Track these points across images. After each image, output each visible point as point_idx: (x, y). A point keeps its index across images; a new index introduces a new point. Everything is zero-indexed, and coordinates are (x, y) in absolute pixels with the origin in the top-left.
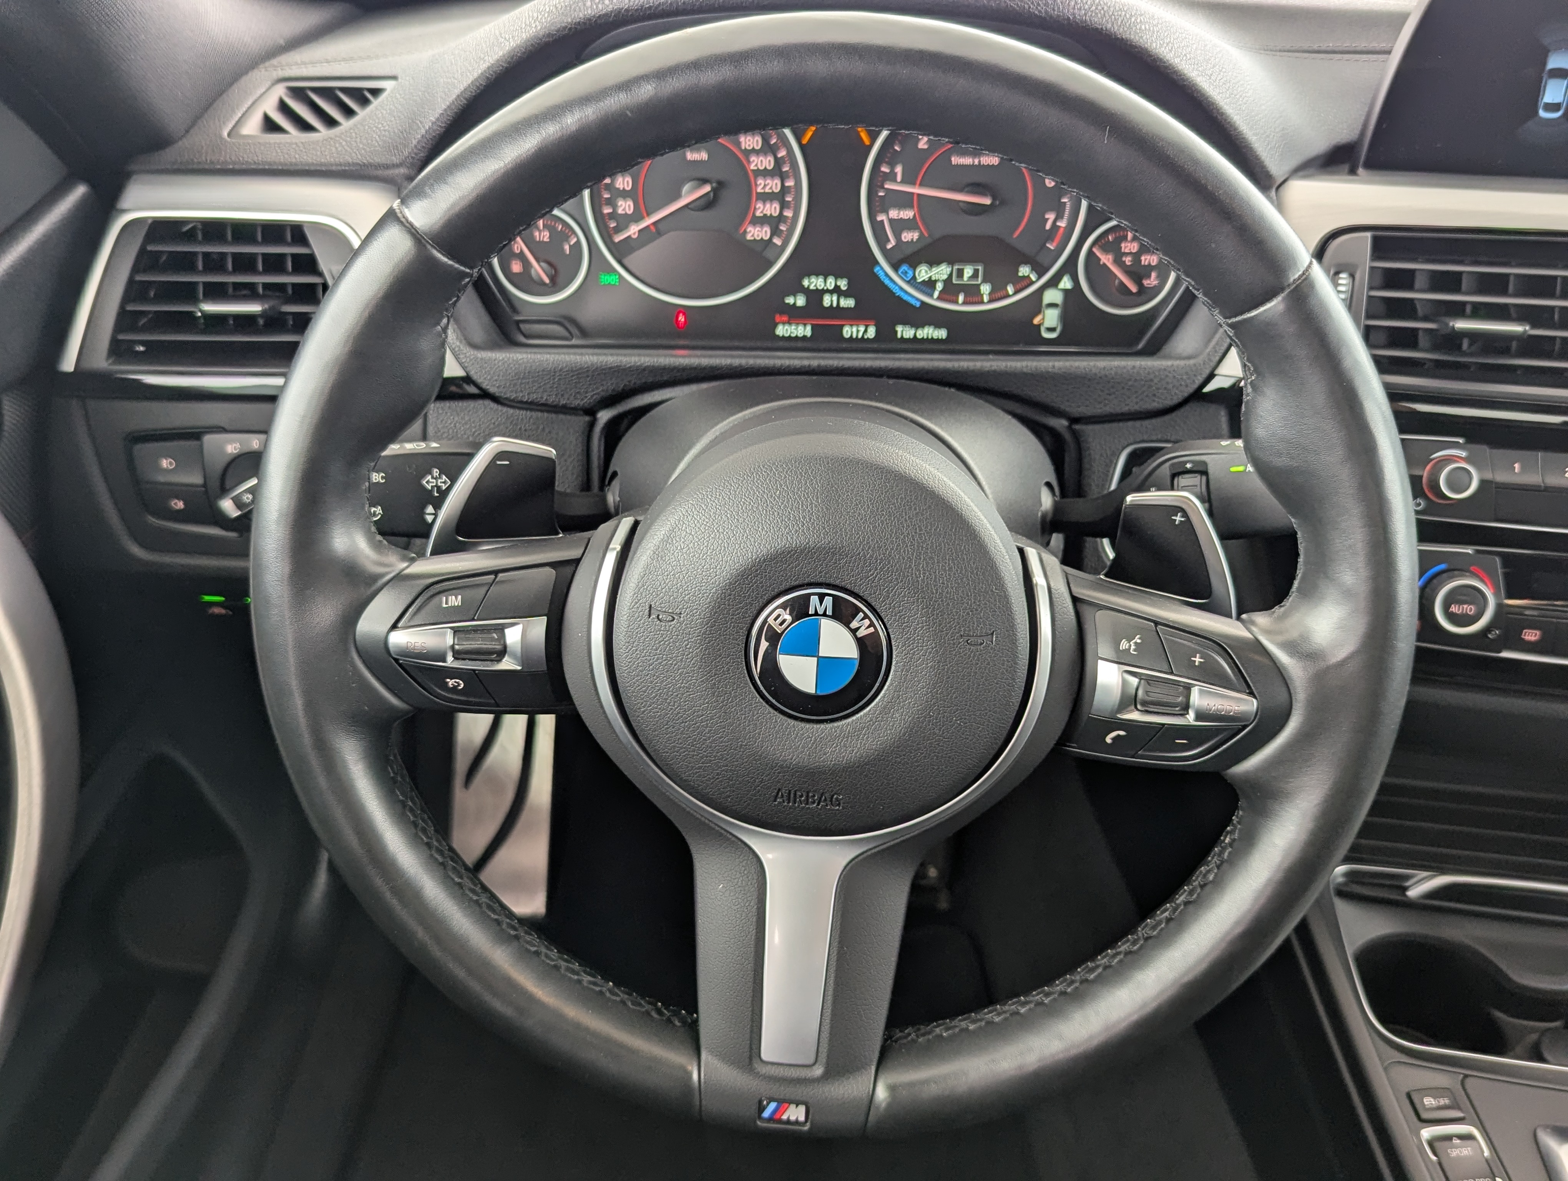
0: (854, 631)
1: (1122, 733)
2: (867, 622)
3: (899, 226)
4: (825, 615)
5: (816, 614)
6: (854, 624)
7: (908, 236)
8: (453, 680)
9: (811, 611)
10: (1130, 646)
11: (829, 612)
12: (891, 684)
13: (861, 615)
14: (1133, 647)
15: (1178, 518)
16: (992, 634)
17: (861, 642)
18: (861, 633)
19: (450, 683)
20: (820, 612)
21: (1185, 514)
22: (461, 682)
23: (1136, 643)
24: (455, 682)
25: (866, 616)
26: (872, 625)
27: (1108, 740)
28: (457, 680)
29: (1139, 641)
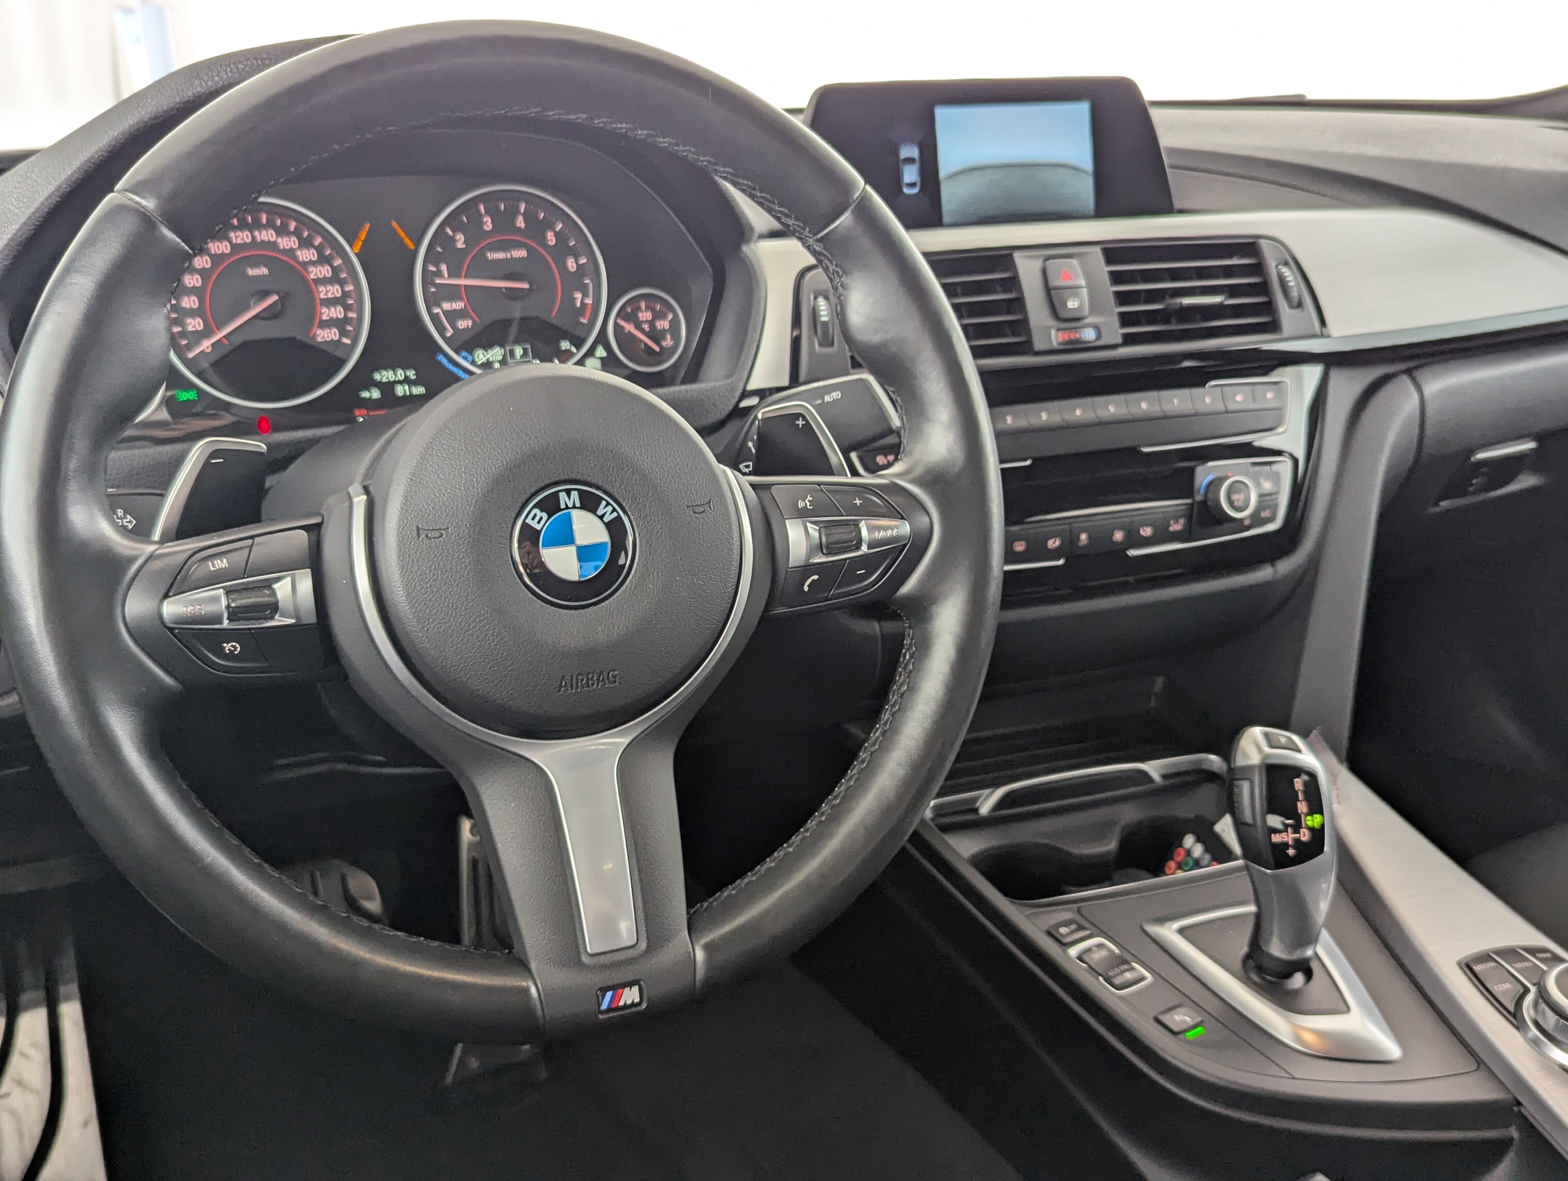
0: (601, 517)
1: (816, 577)
2: (610, 508)
3: (452, 316)
4: (574, 507)
5: (567, 507)
6: (600, 512)
7: (463, 324)
8: (230, 645)
9: (563, 506)
10: (806, 504)
11: (578, 504)
12: (639, 560)
13: (604, 503)
14: (808, 504)
15: (800, 422)
16: (709, 502)
17: (608, 525)
18: (607, 519)
19: (227, 648)
20: (570, 505)
21: (804, 418)
22: (238, 646)
23: (809, 501)
24: (232, 646)
25: (608, 504)
26: (614, 510)
27: (806, 588)
28: (234, 644)
29: (811, 499)
